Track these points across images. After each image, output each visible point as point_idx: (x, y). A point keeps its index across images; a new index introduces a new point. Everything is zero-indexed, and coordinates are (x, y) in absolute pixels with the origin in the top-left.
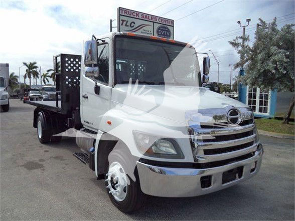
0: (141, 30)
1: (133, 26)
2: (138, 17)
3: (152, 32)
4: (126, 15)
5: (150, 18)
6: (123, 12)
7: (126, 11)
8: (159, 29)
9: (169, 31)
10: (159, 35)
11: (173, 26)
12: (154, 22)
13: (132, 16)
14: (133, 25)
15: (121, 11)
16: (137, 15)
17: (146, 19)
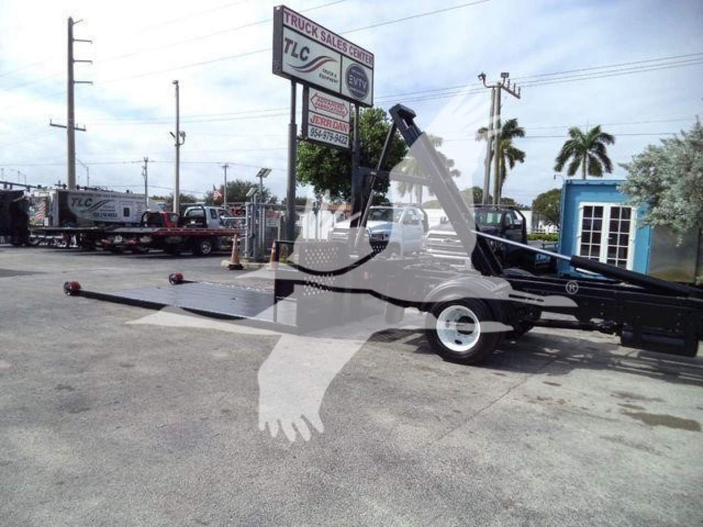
0: (319, 70)
1: (306, 58)
2: (314, 37)
3: (338, 78)
4: (294, 27)
5: (336, 43)
6: (290, 18)
7: (296, 17)
8: (350, 72)
9: (365, 79)
10: (349, 85)
11: (372, 69)
12: (342, 54)
13: (304, 32)
14: (305, 54)
15: (285, 15)
16: (314, 31)
17: (328, 44)
